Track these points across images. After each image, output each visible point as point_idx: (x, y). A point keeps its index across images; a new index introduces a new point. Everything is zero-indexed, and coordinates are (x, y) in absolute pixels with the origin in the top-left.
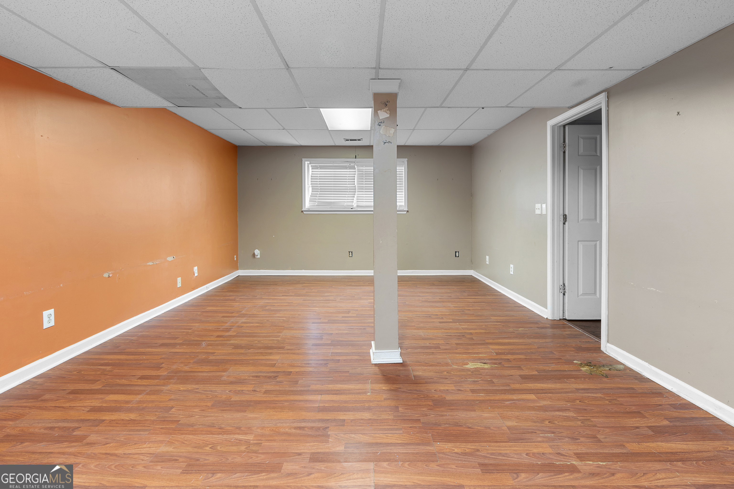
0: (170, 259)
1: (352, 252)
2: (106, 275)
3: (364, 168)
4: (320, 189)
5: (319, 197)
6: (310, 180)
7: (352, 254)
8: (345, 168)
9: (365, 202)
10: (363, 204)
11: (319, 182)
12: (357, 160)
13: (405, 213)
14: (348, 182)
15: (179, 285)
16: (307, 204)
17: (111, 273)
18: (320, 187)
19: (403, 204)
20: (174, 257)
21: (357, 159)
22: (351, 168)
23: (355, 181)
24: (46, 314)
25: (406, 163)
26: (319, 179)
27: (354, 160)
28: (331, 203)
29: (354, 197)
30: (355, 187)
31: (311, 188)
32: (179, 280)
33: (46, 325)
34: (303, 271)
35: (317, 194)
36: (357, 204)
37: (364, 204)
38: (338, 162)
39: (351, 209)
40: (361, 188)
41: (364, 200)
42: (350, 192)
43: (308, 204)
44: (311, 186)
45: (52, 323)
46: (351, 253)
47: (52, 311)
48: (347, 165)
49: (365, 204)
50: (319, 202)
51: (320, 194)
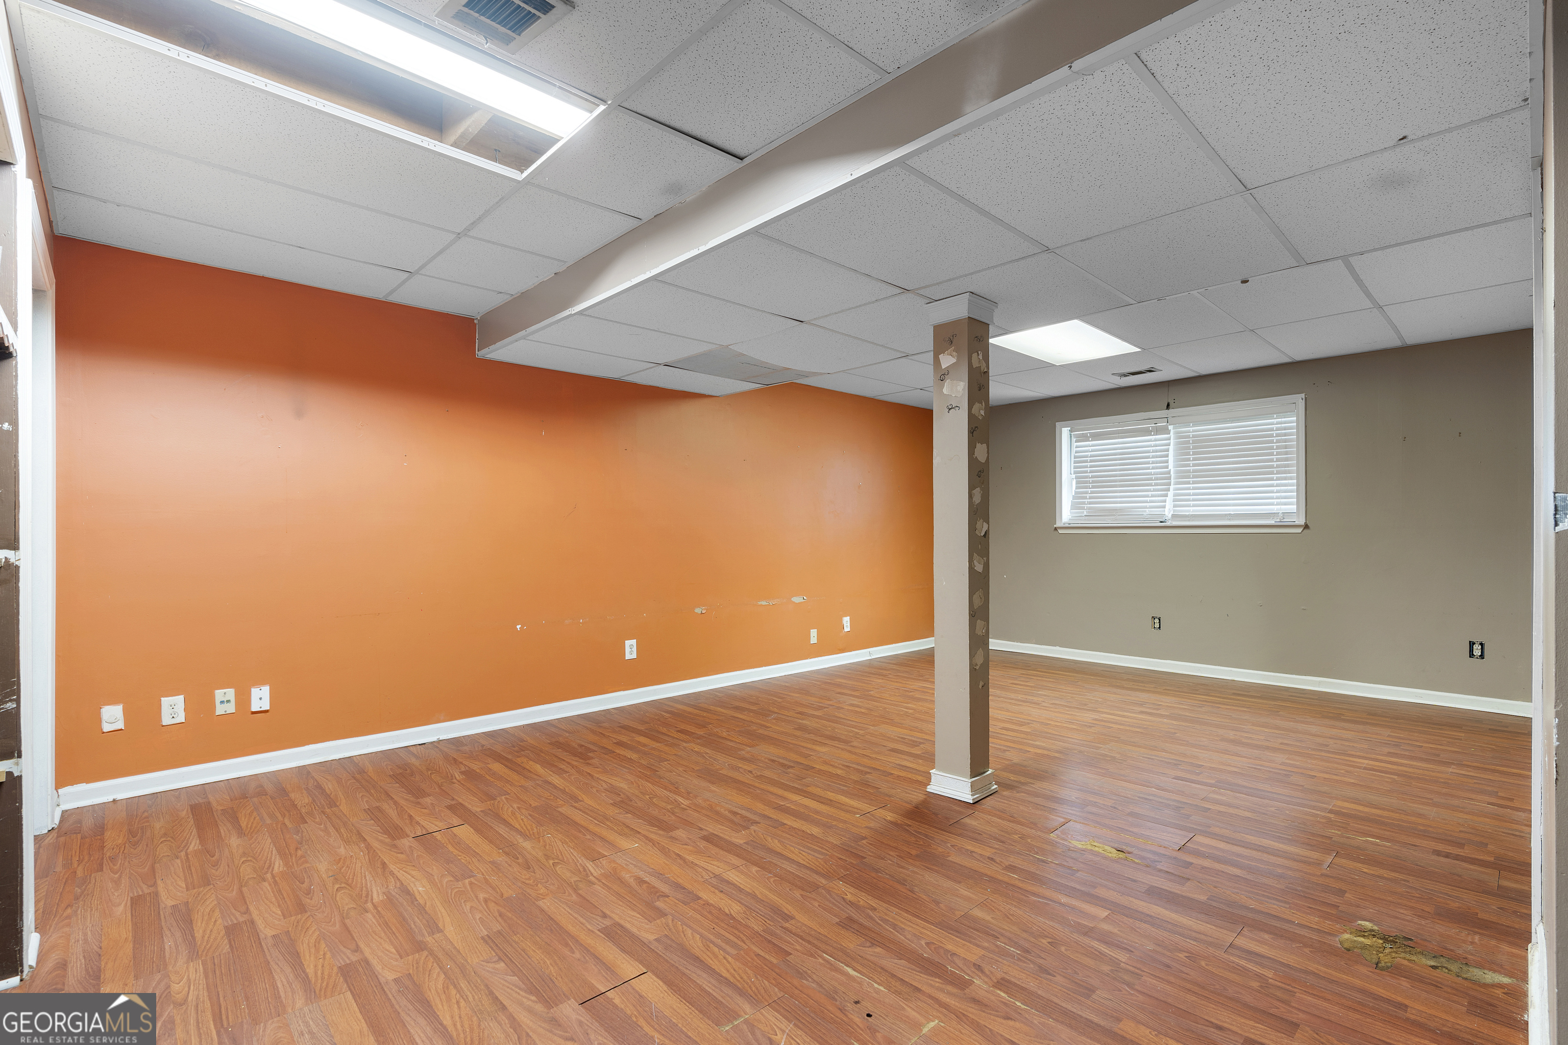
0: (797, 600)
1: (1159, 619)
2: (698, 611)
3: (1191, 429)
4: (1093, 482)
5: (1090, 498)
6: (1073, 465)
7: (1160, 623)
8: (1147, 432)
9: (1194, 506)
10: (1189, 511)
11: (1091, 467)
12: (1171, 412)
13: (1299, 530)
14: (1153, 463)
15: (814, 640)
16: (1067, 514)
17: (705, 609)
18: (1092, 477)
19: (1293, 508)
20: (805, 598)
21: (1170, 410)
22: (1158, 431)
23: (1168, 460)
24: (628, 643)
25: (1301, 404)
26: (1091, 461)
27: (1164, 413)
28: (1115, 510)
29: (1166, 496)
30: (1169, 473)
31: (1075, 480)
32: (814, 633)
33: (628, 656)
34: (1058, 648)
35: (1087, 493)
36: (1174, 511)
37: (1191, 510)
38: (1131, 420)
39: (1161, 522)
40: (1183, 476)
41: (1192, 503)
42: (1156, 485)
43: (1069, 514)
44: (1074, 476)
45: (634, 656)
46: (1157, 621)
47: (634, 642)
48: (1151, 426)
49: (1193, 511)
50: (1090, 508)
51: (1092, 492)
